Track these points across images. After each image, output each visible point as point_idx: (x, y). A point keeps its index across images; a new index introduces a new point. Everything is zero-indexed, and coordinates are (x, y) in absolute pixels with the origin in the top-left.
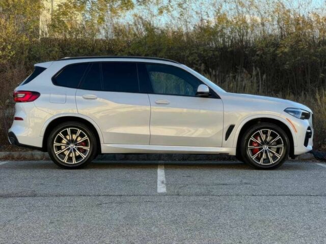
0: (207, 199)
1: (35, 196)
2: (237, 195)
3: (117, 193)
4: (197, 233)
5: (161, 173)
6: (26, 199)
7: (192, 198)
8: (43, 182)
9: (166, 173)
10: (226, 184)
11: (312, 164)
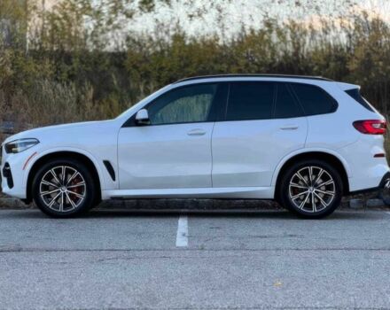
0: (239, 254)
1: (19, 251)
2: (277, 249)
3: (124, 248)
4: (222, 292)
5: (183, 224)
6: (9, 254)
7: (219, 253)
8: (29, 234)
9: (189, 223)
10: (266, 237)
11: (379, 213)
